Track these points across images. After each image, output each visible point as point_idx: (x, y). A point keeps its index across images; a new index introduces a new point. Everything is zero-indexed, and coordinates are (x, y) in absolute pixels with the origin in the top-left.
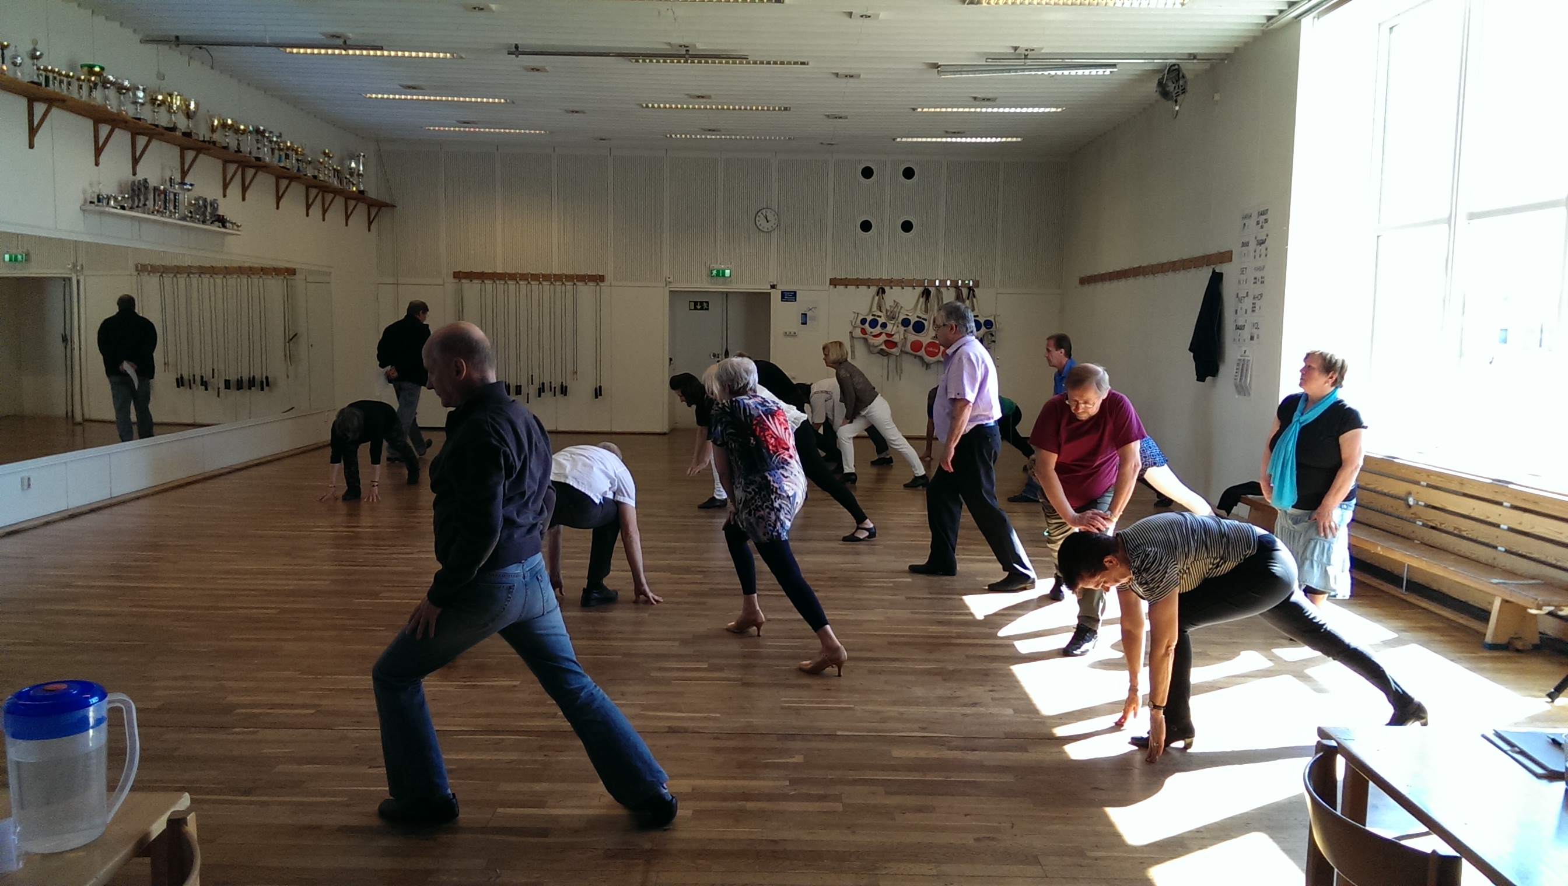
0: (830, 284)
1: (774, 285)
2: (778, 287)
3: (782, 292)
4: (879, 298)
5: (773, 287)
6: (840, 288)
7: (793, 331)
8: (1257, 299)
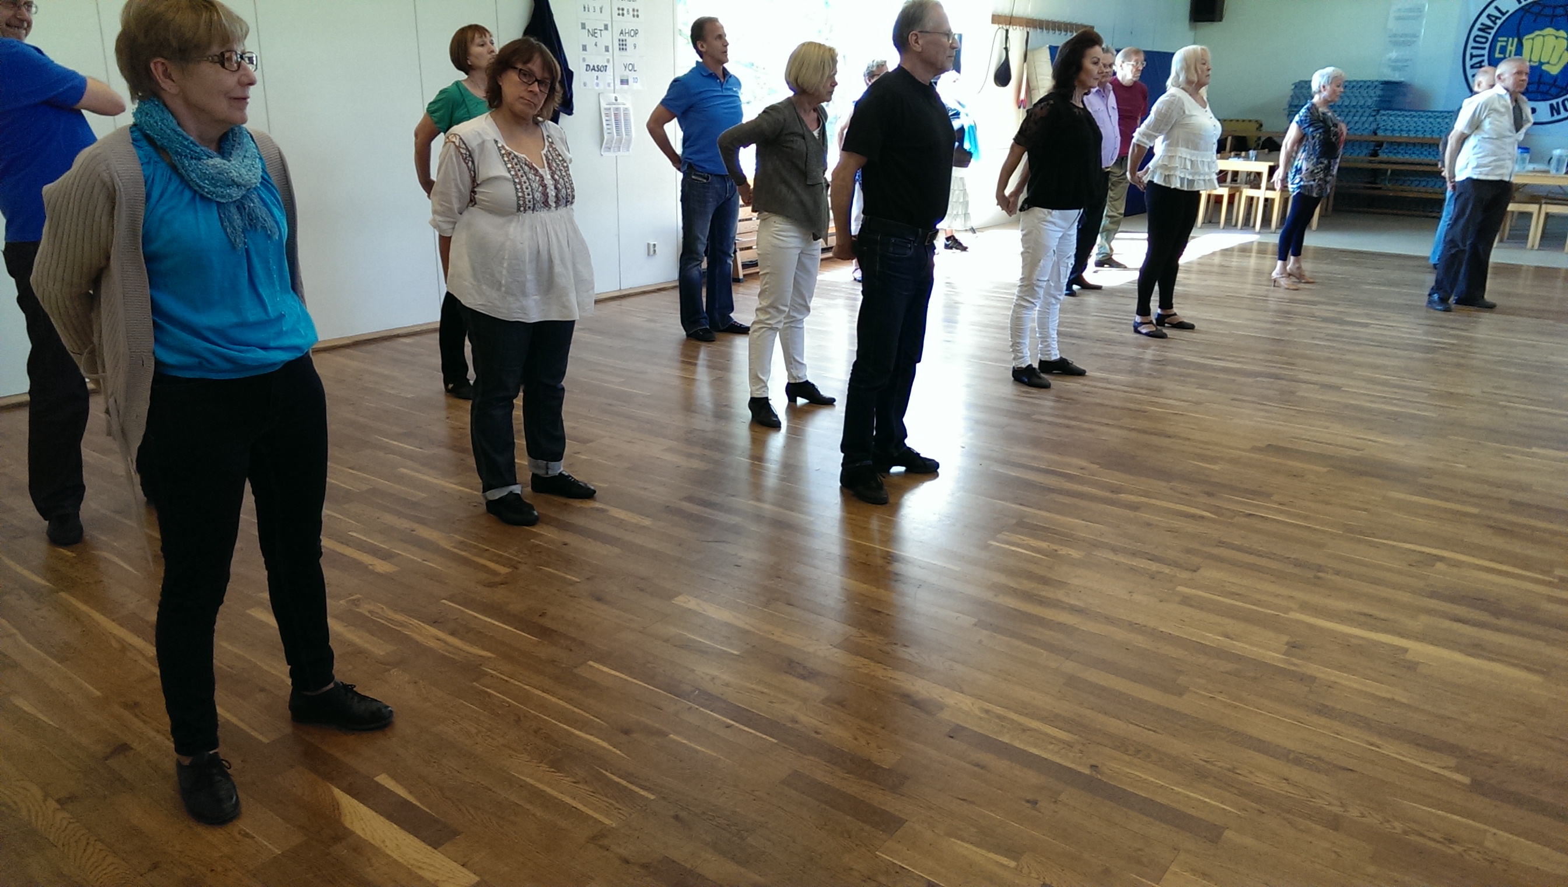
8: (627, 35)
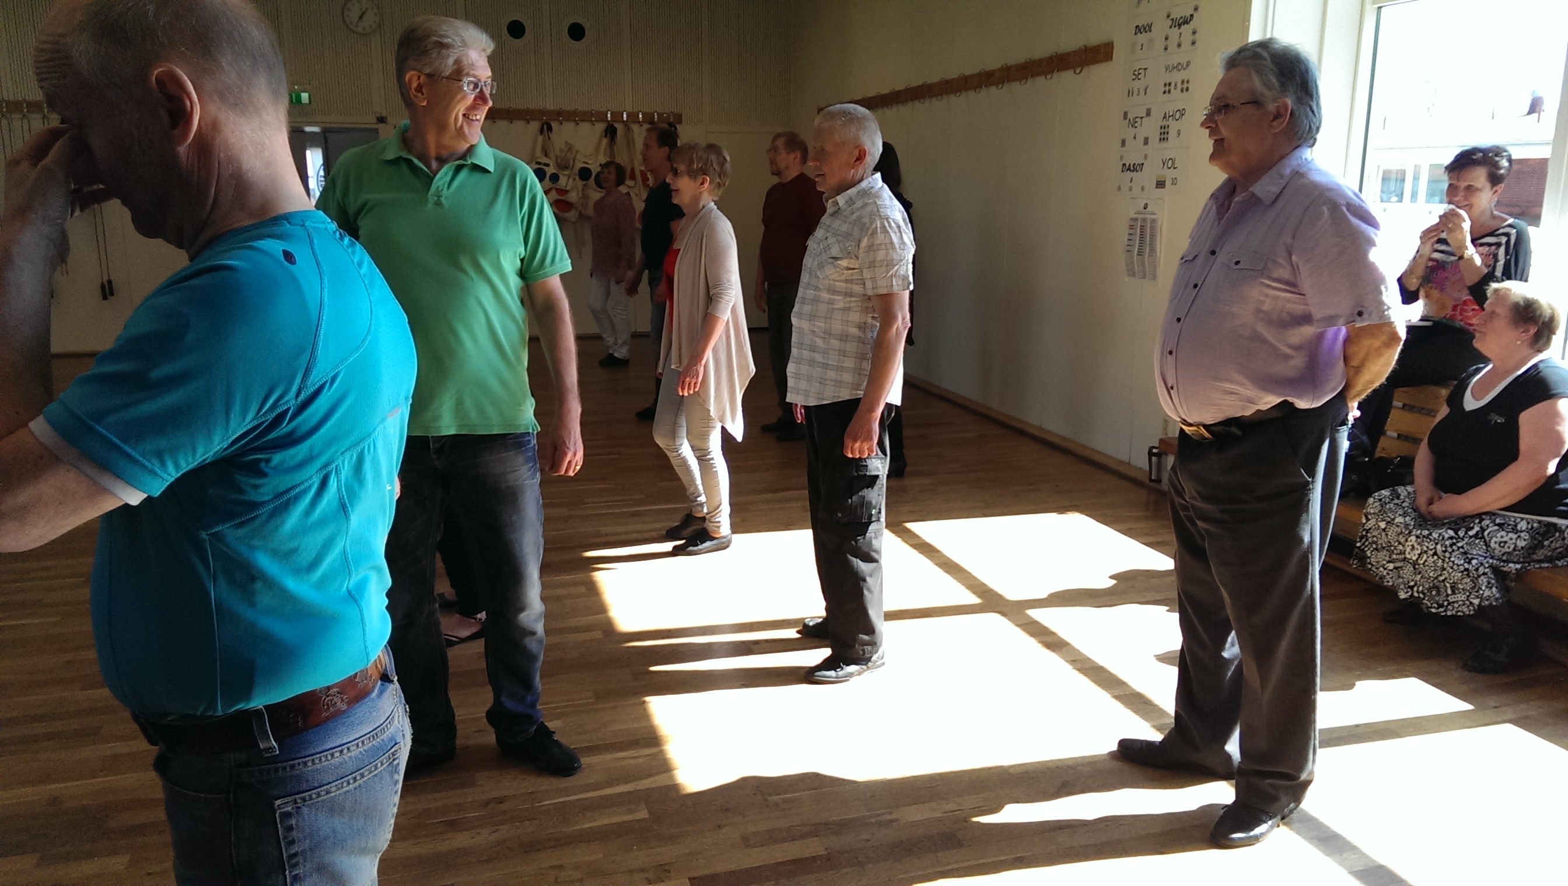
2: (390, 120)
4: (544, 138)
5: (381, 120)
8: (1171, 118)
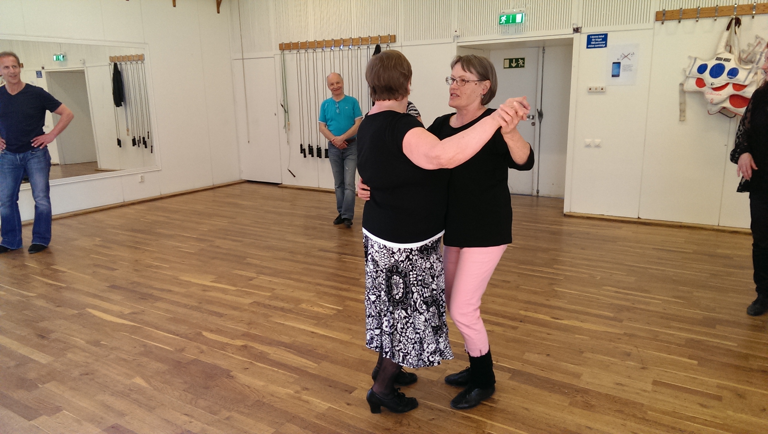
0: (657, 20)
1: (577, 29)
2: (584, 30)
3: (589, 36)
4: (730, 34)
5: (577, 30)
6: (671, 25)
7: (599, 85)
